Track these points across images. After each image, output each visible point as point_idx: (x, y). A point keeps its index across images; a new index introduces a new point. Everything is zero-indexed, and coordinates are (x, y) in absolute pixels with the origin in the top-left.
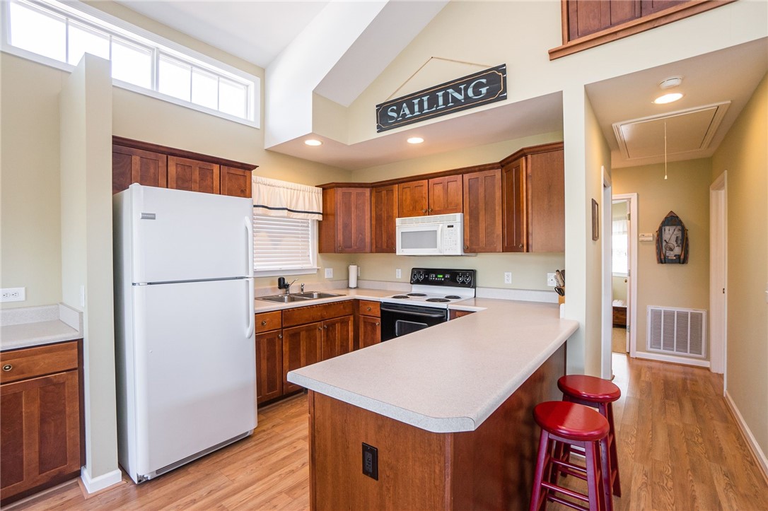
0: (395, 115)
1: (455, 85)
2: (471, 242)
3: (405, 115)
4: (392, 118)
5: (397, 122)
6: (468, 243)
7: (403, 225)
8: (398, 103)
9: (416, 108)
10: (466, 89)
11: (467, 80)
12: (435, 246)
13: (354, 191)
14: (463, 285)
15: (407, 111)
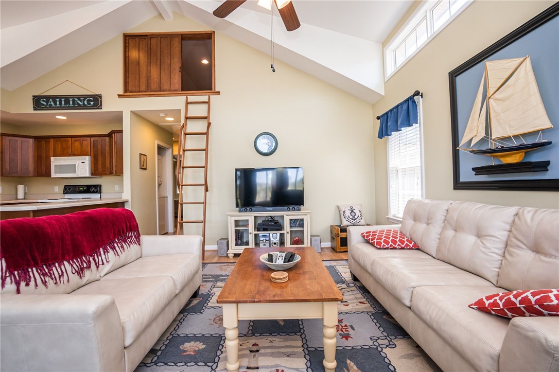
0: (45, 103)
1: (79, 97)
2: (95, 171)
3: (51, 105)
4: (43, 105)
5: (46, 107)
6: (93, 171)
7: (55, 161)
8: (48, 98)
9: (58, 103)
10: (84, 101)
11: (85, 97)
12: (75, 172)
13: (19, 139)
14: (94, 192)
15: (52, 103)
